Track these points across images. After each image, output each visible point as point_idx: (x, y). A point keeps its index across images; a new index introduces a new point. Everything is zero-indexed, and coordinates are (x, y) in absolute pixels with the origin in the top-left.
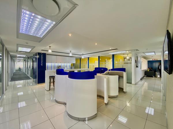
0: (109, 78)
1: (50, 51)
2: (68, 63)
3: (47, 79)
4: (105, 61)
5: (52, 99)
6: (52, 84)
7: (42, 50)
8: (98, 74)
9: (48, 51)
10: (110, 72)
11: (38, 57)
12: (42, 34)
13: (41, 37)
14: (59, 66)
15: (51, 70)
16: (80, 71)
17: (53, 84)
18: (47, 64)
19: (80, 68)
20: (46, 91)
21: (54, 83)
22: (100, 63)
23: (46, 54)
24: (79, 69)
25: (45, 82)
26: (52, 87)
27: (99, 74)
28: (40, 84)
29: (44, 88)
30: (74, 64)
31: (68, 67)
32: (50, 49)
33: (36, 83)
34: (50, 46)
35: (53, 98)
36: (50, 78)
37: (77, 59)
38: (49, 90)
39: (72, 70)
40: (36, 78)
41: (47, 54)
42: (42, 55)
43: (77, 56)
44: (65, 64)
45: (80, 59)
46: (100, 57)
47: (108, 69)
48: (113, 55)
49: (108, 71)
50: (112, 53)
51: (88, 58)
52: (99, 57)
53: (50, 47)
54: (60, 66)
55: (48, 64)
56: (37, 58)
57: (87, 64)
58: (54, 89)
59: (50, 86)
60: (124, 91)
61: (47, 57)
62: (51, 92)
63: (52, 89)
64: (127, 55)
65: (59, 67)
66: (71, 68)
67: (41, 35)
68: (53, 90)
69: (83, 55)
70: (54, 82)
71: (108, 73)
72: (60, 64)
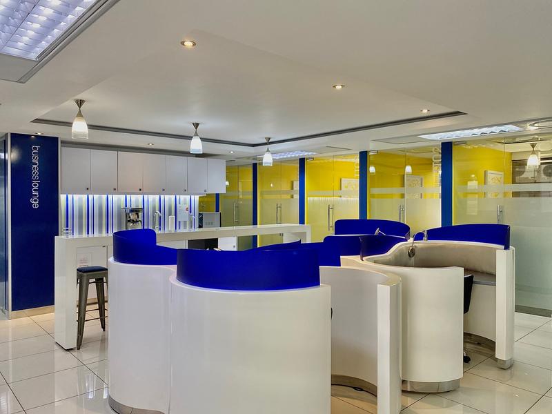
0: (405, 280)
1: (80, 128)
2: (185, 192)
3: (65, 285)
4: (398, 181)
5: (91, 397)
6: (92, 313)
7: (37, 121)
8: (349, 262)
9: (69, 124)
10: (422, 249)
11: (11, 156)
12: (36, 41)
13: (33, 56)
14: (132, 211)
15: (84, 235)
16: (255, 238)
17: (97, 314)
18: (62, 198)
19: (255, 223)
20: (59, 354)
21: (102, 310)
22: (371, 190)
23: (56, 139)
24: (248, 230)
25: (53, 303)
26: (92, 328)
27: (356, 258)
28: (26, 311)
29: (50, 334)
30: (218, 195)
31: (184, 216)
32: (80, 115)
33: (6, 308)
34: (80, 97)
35: (99, 390)
36: (80, 277)
37: (232, 170)
38: (74, 345)
39: (206, 233)
40: (6, 280)
41: (65, 143)
42: (35, 149)
43: (233, 150)
44: (169, 199)
45: (255, 166)
46: (370, 158)
47: (414, 230)
48: (447, 148)
49: (411, 240)
50: (436, 135)
51: (302, 161)
52: (364, 156)
53: (80, 103)
54: (136, 211)
55: (70, 200)
56: (5, 161)
57: (297, 197)
58: (104, 340)
59: (81, 322)
60: (496, 360)
61: (65, 155)
62: (88, 356)
63: (92, 340)
64: (527, 147)
65: (133, 216)
66: (201, 220)
67: (30, 47)
68: (98, 345)
69: (271, 147)
70: (101, 302)
71: (412, 253)
72: (136, 200)
